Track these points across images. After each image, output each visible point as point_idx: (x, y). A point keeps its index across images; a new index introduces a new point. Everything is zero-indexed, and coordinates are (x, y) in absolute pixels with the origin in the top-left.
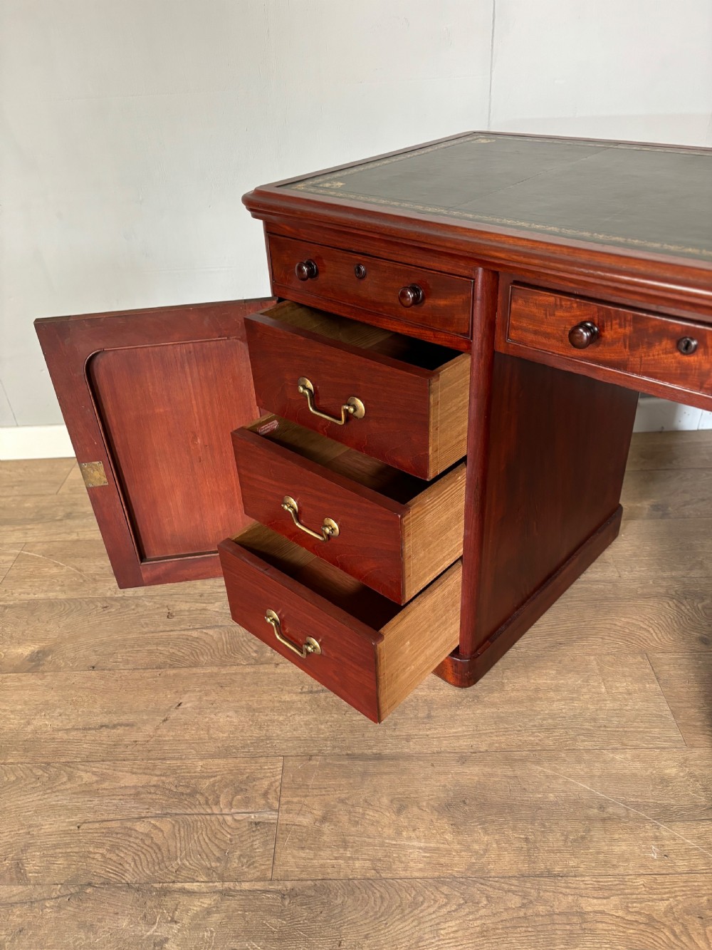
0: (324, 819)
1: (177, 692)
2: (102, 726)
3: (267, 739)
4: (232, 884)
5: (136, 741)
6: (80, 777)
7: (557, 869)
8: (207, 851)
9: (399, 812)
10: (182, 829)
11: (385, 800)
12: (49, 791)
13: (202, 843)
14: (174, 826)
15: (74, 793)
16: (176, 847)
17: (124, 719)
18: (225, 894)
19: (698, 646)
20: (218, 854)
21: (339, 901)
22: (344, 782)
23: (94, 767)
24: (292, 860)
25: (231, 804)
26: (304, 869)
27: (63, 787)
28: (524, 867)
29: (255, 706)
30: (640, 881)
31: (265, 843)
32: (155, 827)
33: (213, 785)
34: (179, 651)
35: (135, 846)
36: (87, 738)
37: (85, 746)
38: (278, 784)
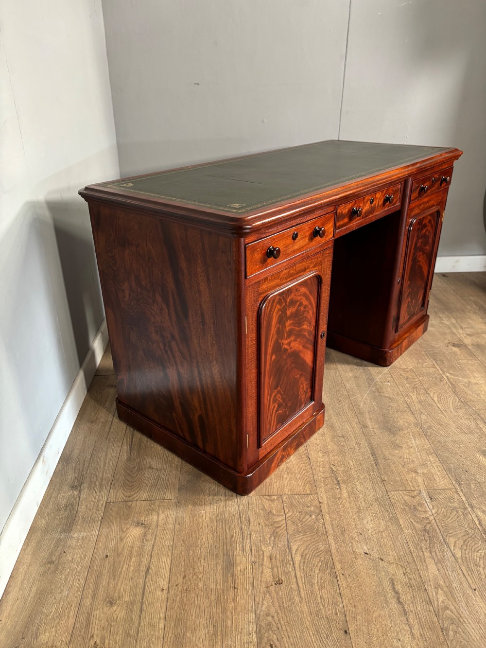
0: (416, 472)
1: (355, 558)
2: (399, 602)
3: (378, 501)
4: (466, 504)
5: (404, 574)
6: (443, 602)
7: (405, 405)
8: (455, 518)
10: (450, 532)
12: (462, 620)
13: (452, 521)
14: (450, 536)
15: (456, 601)
16: (461, 533)
17: (388, 588)
18: (472, 506)
20: (455, 513)
23: (433, 595)
24: (442, 483)
25: (425, 512)
27: (454, 611)
28: (409, 413)
29: (355, 510)
30: (401, 388)
31: (439, 493)
32: (455, 546)
33: (417, 522)
34: (317, 566)
35: (470, 553)
36: (412, 609)
37: (419, 608)
38: (404, 492)
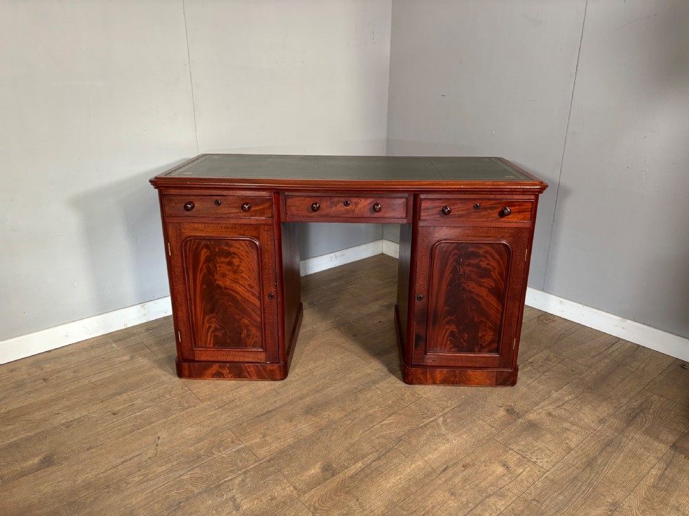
0: (264, 437)
1: (152, 435)
2: (123, 462)
3: (215, 428)
4: (245, 469)
5: (149, 458)
6: (132, 481)
7: (355, 409)
8: (224, 467)
9: (291, 421)
10: (206, 468)
11: (283, 421)
12: (120, 493)
13: (220, 466)
14: (201, 469)
15: (136, 486)
16: (209, 473)
17: (133, 455)
18: (245, 473)
19: (354, 338)
20: (230, 466)
21: (291, 452)
22: (262, 424)
23: (137, 474)
24: (262, 452)
25: (220, 451)
26: (270, 452)
27: (127, 488)
28: (345, 413)
29: (198, 422)
30: (380, 400)
31: (247, 453)
32: (192, 474)
33: (206, 451)
34: (136, 423)
35: (189, 483)
38: (234, 437)
